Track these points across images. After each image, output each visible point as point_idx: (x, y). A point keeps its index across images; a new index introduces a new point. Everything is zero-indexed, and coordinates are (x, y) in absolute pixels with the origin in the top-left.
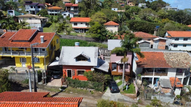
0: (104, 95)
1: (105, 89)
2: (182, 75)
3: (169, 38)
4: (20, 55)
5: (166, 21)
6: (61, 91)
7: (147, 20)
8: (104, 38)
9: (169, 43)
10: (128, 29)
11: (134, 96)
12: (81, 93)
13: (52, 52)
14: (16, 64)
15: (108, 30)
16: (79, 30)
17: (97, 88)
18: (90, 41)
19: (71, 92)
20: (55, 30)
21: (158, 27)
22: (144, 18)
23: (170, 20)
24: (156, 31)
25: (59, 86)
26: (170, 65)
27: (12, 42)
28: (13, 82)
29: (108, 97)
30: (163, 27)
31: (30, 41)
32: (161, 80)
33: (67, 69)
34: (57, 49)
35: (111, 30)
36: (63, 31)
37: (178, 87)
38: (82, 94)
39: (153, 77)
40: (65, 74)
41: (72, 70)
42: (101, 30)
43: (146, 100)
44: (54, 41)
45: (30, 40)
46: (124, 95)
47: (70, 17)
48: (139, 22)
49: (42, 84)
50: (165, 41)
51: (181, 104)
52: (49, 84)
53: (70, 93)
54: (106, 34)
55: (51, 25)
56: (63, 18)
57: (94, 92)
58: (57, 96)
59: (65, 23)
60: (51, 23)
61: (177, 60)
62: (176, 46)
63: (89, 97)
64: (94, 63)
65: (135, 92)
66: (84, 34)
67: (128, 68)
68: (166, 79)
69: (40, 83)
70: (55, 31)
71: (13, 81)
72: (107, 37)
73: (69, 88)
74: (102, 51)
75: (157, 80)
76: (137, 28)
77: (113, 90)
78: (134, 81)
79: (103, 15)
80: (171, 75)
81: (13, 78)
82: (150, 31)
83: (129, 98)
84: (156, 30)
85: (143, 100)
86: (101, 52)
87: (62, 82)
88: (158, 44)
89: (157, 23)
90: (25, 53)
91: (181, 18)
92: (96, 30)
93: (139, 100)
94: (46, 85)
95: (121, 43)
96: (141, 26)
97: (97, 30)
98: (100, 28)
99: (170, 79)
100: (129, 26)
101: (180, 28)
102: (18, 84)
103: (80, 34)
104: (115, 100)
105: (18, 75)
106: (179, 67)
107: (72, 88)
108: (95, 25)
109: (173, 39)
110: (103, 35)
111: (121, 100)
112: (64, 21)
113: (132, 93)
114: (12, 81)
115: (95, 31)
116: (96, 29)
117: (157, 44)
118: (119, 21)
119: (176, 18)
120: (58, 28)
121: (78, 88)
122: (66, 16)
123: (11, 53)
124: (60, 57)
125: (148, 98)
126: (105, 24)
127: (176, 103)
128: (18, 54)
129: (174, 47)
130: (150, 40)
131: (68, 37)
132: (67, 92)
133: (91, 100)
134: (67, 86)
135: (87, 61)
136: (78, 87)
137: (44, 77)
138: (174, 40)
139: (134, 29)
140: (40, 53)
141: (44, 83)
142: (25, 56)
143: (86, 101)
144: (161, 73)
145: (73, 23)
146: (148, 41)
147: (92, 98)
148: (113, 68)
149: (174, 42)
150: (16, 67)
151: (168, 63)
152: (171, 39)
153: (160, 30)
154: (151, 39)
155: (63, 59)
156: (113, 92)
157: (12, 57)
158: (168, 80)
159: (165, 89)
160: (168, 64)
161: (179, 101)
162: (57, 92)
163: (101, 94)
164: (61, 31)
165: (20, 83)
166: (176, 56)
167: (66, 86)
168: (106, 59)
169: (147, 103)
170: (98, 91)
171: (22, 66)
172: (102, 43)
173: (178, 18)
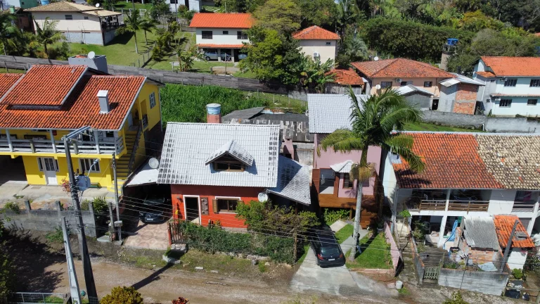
0: (298, 273)
1: (301, 253)
2: (532, 207)
3: (488, 81)
4: (37, 150)
5: (476, 18)
6: (170, 265)
7: (418, 17)
8: (295, 80)
9: (487, 94)
10: (364, 47)
11: (386, 274)
12: (229, 271)
13: (137, 135)
14: (28, 176)
15: (305, 56)
16: (219, 52)
17: (276, 251)
18: (252, 90)
19: (197, 268)
20: (146, 52)
21: (453, 42)
22: (412, 11)
23: (486, 15)
24: (448, 54)
25: (161, 249)
26: (497, 178)
27: (8, 109)
28: (19, 237)
29: (311, 280)
30: (469, 42)
31: (67, 106)
32: (469, 223)
33: (184, 196)
34: (151, 126)
35: (315, 54)
36: (171, 55)
37: (519, 246)
38: (233, 273)
39: (445, 214)
40: (178, 209)
41: (201, 198)
42: (284, 55)
43: (422, 286)
44: (144, 102)
45: (64, 103)
46: (359, 273)
47: (191, 9)
48: (397, 26)
49: (108, 241)
50: (474, 88)
51: (525, 296)
52: (132, 242)
53: (196, 271)
54: (302, 69)
55: (133, 37)
56: (171, 12)
57: (267, 264)
58: (155, 282)
59: (173, 30)
60: (132, 31)
61: (517, 161)
62: (506, 102)
63: (254, 284)
64: (266, 176)
65: (391, 262)
66: (233, 65)
67: (368, 186)
68: (484, 222)
69: (104, 240)
70: (146, 55)
71: (20, 233)
72: (305, 77)
73: (193, 252)
74: (289, 126)
75: (456, 223)
76: (390, 44)
77: (326, 259)
78: (388, 226)
79: (292, 7)
80: (500, 208)
81: (19, 225)
82: (428, 52)
83: (372, 281)
84: (447, 50)
85: (414, 287)
86: (288, 130)
87: (171, 236)
88: (454, 98)
89: (448, 28)
90: (53, 145)
91: (520, 9)
92: (271, 58)
93: (403, 286)
94: (122, 244)
95: (354, 119)
96: (404, 37)
97: (273, 55)
98: (281, 51)
99: (496, 221)
100: (367, 36)
101: (517, 45)
102: (35, 244)
103: (220, 66)
104: (332, 289)
105: (35, 217)
106: (525, 187)
107: (200, 253)
108: (266, 39)
109: (499, 80)
110: (291, 73)
111: (351, 289)
112: (172, 25)
113: (380, 268)
114: (16, 235)
115: (266, 58)
116: (268, 53)
117: (452, 96)
118: (339, 22)
119: (505, 11)
120: (154, 45)
121: (218, 253)
122: (178, 5)
123: (10, 145)
124: (163, 157)
125: (429, 281)
126: (296, 37)
127: (510, 294)
128: (30, 148)
129: (500, 106)
130: (430, 85)
131: (185, 77)
132: (186, 267)
133: (259, 293)
134: (187, 246)
135: (245, 172)
136: (220, 251)
137: (114, 221)
138: (503, 85)
139: (382, 46)
140: (100, 145)
141: (117, 239)
142: (53, 153)
143: (243, 297)
144: (468, 203)
145: (200, 31)
146: (425, 86)
147: (262, 286)
148: (323, 182)
149: (501, 90)
150: (28, 185)
151: (493, 174)
152: (492, 81)
153: (460, 52)
154: (434, 81)
155: (173, 164)
156: (324, 264)
157: (13, 157)
158: (488, 225)
159: (480, 253)
160: (491, 177)
161: (519, 287)
162: (157, 269)
163: (289, 271)
164: (164, 55)
165: (42, 241)
166: (515, 149)
167: (182, 247)
168: (302, 150)
169: (426, 296)
170: (279, 262)
171: (47, 181)
172: (287, 94)
173: (513, 9)
